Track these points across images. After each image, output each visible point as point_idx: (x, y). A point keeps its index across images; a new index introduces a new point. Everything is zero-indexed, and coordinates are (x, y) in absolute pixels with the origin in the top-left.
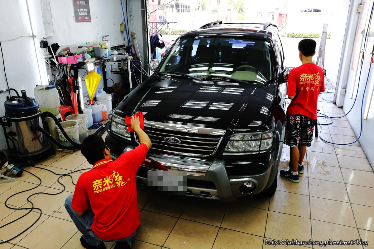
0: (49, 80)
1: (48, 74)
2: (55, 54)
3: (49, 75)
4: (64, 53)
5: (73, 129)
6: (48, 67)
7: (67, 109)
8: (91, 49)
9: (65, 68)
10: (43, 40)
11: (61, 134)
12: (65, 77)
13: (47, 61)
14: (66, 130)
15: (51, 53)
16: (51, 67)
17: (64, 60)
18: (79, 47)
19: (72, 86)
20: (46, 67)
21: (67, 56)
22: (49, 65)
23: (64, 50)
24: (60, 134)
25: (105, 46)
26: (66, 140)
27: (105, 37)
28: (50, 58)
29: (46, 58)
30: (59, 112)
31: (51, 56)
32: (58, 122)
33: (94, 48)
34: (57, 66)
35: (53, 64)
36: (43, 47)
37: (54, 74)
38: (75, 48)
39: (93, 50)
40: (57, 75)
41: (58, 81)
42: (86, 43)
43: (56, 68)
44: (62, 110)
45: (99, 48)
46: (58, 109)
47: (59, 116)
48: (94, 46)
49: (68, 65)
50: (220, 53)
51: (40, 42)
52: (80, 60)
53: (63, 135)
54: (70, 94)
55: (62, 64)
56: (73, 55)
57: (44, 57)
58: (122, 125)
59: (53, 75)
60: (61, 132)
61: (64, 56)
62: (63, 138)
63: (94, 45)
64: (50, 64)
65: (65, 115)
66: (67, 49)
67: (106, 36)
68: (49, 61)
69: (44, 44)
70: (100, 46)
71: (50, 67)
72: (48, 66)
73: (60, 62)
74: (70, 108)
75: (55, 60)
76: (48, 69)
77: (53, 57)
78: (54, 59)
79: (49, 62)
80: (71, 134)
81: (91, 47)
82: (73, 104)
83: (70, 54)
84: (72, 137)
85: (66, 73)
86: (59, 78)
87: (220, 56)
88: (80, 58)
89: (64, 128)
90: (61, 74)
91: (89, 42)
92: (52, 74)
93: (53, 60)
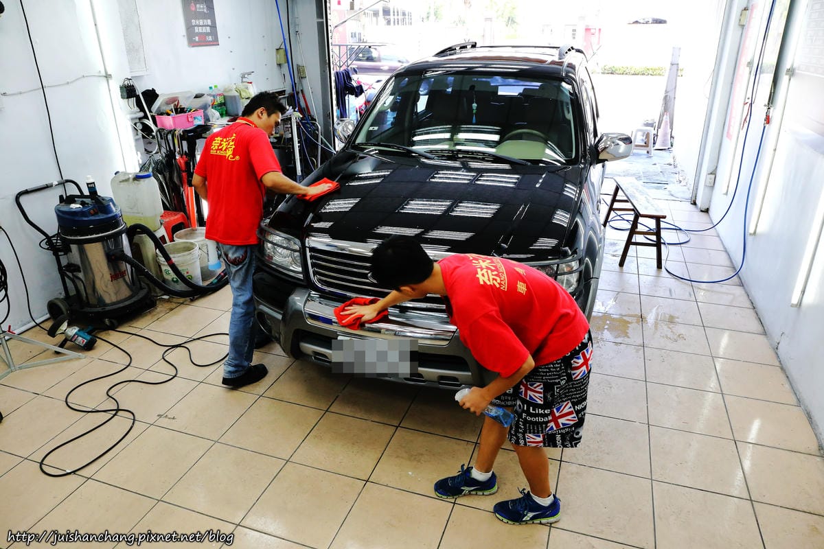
0: (141, 162)
1: (137, 150)
2: (150, 111)
3: (139, 153)
4: (167, 109)
5: (188, 257)
6: (137, 137)
7: (176, 218)
8: (219, 100)
9: (170, 137)
10: (126, 83)
11: (165, 267)
12: (171, 155)
13: (135, 124)
14: (175, 259)
15: (142, 109)
16: (143, 137)
17: (168, 122)
18: (197, 97)
19: (184, 174)
20: (135, 136)
21: (173, 114)
22: (140, 131)
23: (168, 103)
24: (164, 268)
25: (246, 92)
26: (175, 279)
27: (246, 76)
28: (140, 119)
29: (132, 119)
30: (161, 224)
31: (142, 114)
32: (159, 243)
33: (225, 98)
34: (154, 134)
35: (146, 129)
36: (126, 97)
37: (150, 150)
38: (189, 97)
39: (223, 101)
40: (154, 152)
41: (156, 163)
42: (211, 88)
43: (153, 137)
44: (167, 220)
45: (235, 97)
46: (160, 218)
47: (161, 232)
48: (226, 94)
49: (177, 133)
50: (475, 105)
51: (121, 88)
52: (199, 121)
53: (170, 269)
54: (182, 190)
55: (164, 130)
56: (185, 112)
57: (129, 117)
58: (284, 248)
59: (148, 152)
60: (166, 263)
61: (168, 115)
62: (170, 275)
63: (225, 91)
65: (174, 229)
66: (173, 100)
67: (249, 74)
68: (138, 125)
69: (129, 91)
70: (237, 94)
71: (140, 136)
72: (137, 135)
73: (159, 127)
74: (183, 216)
75: (150, 123)
76: (136, 140)
77: (146, 117)
78: (148, 119)
80: (184, 268)
81: (220, 95)
82: (187, 208)
83: (180, 110)
84: (187, 273)
85: (172, 148)
86: (158, 157)
87: (474, 111)
88: (199, 118)
89: (171, 256)
90: (163, 150)
91: (215, 86)
92: (146, 150)
93: (146, 121)
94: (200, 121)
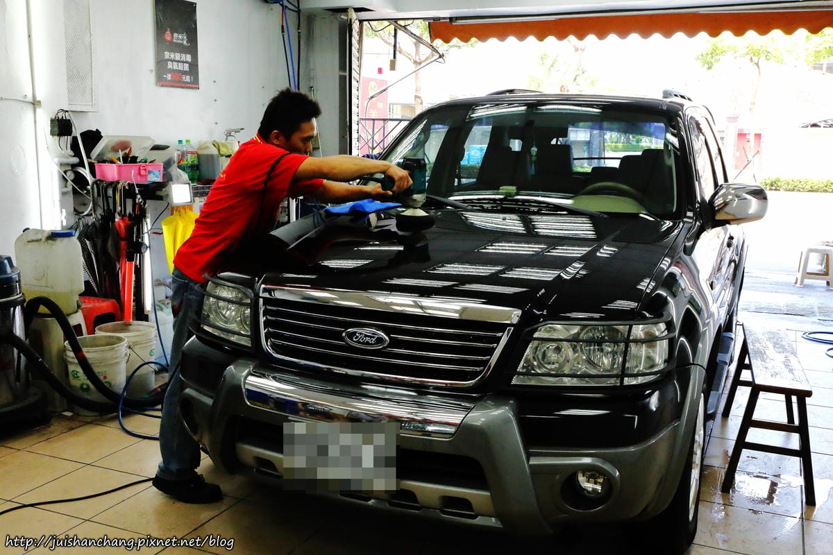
0: (65, 224)
1: (62, 206)
2: (88, 157)
3: (64, 211)
4: (110, 156)
5: (109, 354)
6: (65, 190)
7: (104, 305)
8: (190, 159)
9: (110, 192)
10: (60, 116)
11: (74, 368)
12: (109, 216)
13: (65, 172)
14: (90, 354)
15: (77, 152)
16: (75, 192)
17: (111, 172)
18: (156, 148)
19: (123, 243)
20: (61, 188)
21: (121, 163)
22: (70, 183)
23: (115, 149)
24: (71, 368)
25: (227, 148)
26: (85, 386)
27: (233, 134)
28: (73, 166)
29: (62, 165)
30: (79, 306)
31: (76, 160)
32: (71, 333)
33: (199, 157)
34: (89, 187)
35: (80, 180)
36: (57, 133)
37: (80, 210)
38: (145, 148)
39: (196, 163)
40: (86, 213)
41: (86, 226)
42: (180, 142)
43: (88, 192)
44: (90, 306)
45: (212, 156)
46: (76, 298)
47: (77, 319)
48: (200, 152)
49: (119, 186)
50: (534, 150)
51: (52, 121)
52: (155, 177)
53: (79, 370)
54: (118, 266)
55: (103, 181)
56: (136, 163)
57: (56, 160)
59: (77, 212)
60: (76, 361)
61: (112, 162)
62: (79, 378)
63: (200, 148)
64: (73, 181)
65: (96, 320)
66: (124, 145)
67: (237, 131)
68: (69, 173)
69: (62, 127)
70: (214, 151)
71: (70, 188)
72: (66, 187)
73: (98, 178)
74: (113, 303)
75: (86, 172)
76: (64, 194)
77: (82, 164)
78: (85, 168)
79: (70, 176)
80: (103, 369)
81: (192, 153)
82: (122, 294)
83: (130, 159)
84: (105, 378)
85: (111, 207)
86: (91, 220)
87: (534, 159)
88: (157, 172)
89: (84, 350)
90: (100, 212)
91: (187, 141)
92: (75, 210)
93: (81, 170)
94: (157, 177)
